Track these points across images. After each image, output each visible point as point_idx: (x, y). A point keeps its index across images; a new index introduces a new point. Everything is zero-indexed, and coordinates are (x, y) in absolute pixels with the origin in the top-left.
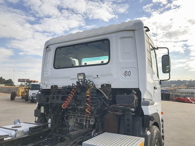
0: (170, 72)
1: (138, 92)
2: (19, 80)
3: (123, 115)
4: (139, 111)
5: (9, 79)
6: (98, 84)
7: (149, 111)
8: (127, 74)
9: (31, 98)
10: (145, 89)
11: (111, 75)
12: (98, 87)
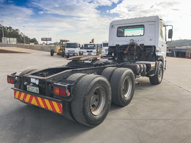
0: (172, 38)
1: (155, 47)
2: (42, 39)
3: (148, 56)
4: (154, 54)
5: (34, 38)
6: (139, 44)
7: (158, 54)
8: (151, 40)
9: (67, 55)
10: (158, 46)
11: (144, 40)
12: (139, 45)
